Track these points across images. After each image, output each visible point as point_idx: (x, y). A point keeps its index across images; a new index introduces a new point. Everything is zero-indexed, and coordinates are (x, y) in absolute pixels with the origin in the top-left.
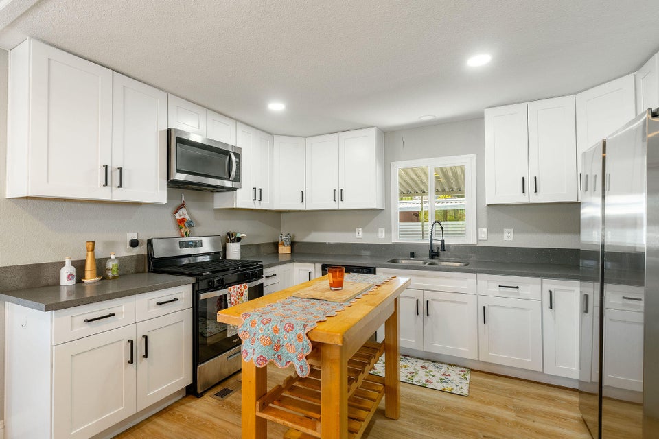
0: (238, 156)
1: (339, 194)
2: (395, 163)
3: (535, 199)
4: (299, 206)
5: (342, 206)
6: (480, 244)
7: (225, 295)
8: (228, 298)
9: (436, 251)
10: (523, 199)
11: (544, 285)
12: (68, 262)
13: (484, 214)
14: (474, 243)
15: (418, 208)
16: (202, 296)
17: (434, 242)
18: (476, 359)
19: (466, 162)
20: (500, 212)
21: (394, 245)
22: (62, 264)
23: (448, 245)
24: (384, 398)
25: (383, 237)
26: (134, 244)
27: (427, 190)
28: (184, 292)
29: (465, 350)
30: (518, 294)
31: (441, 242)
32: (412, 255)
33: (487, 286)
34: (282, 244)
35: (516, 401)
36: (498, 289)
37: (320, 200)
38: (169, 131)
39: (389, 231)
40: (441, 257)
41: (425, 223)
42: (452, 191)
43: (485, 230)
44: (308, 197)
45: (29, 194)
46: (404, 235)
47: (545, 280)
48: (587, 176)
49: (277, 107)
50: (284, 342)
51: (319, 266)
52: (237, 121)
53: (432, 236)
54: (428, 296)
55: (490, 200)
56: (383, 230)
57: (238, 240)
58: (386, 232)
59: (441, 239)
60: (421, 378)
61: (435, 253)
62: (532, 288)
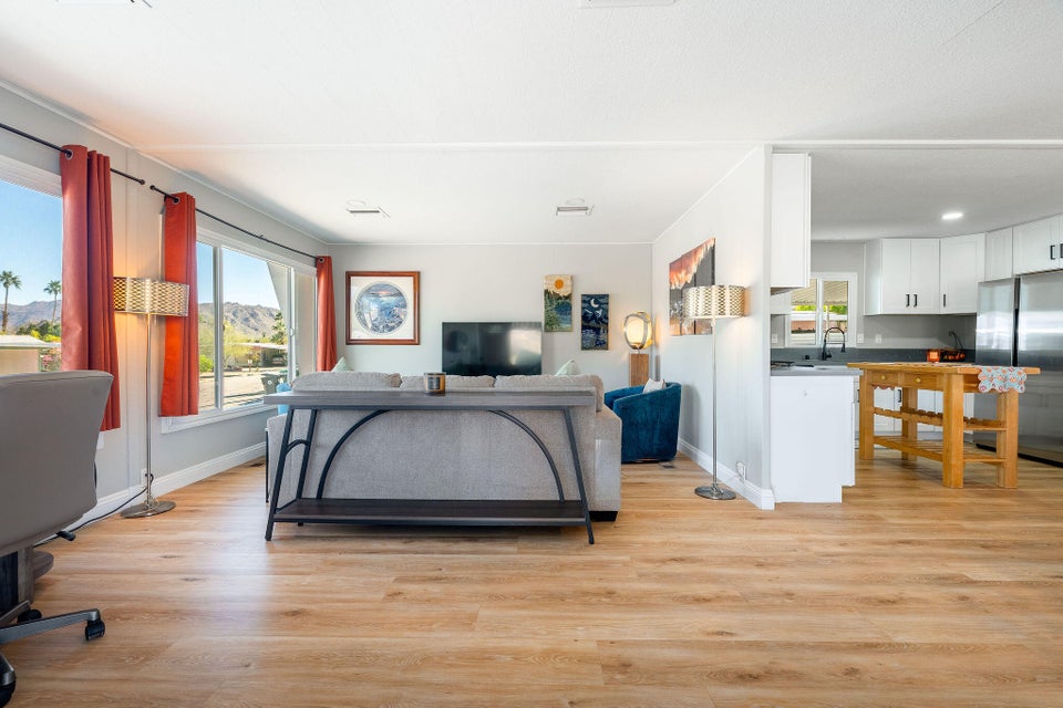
3: (915, 311)
9: (828, 353)
10: (903, 311)
13: (862, 323)
17: (826, 347)
19: (850, 278)
31: (841, 346)
43: (862, 335)
53: (825, 343)
59: (842, 343)
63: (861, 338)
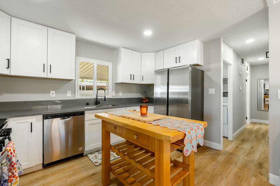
1: (47, 68)
2: (78, 57)
5: (50, 76)
13: (114, 86)
14: (111, 97)
17: (98, 97)
19: (109, 65)
25: (70, 96)
31: (104, 97)
32: (88, 104)
39: (73, 93)
43: (114, 92)
46: (81, 95)
51: (41, 117)
59: (104, 96)
61: (98, 103)
63: (114, 94)
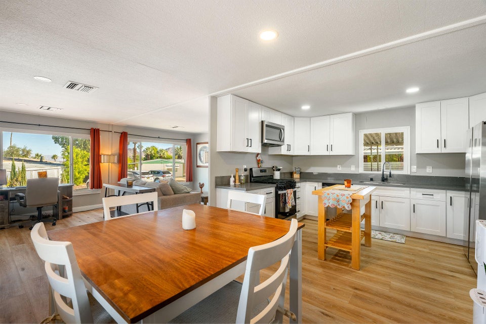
0: (283, 129)
1: (330, 147)
2: (361, 131)
3: (444, 151)
4: (306, 153)
5: (332, 153)
6: (412, 174)
7: (285, 194)
8: (286, 194)
9: (385, 177)
10: (438, 151)
11: (448, 194)
12: (232, 176)
13: (415, 158)
14: (409, 173)
15: (369, 153)
16: (280, 192)
17: (385, 173)
18: (409, 230)
19: (405, 130)
20: (424, 158)
21: (360, 175)
22: (231, 177)
23: (393, 175)
24: (364, 238)
25: (354, 170)
26: (246, 170)
27: (381, 142)
28: (272, 190)
29: (403, 226)
30: (433, 198)
31: (389, 173)
32: (372, 180)
33: (416, 195)
34: (296, 173)
35: (429, 247)
36: (422, 196)
37: (319, 150)
38: (262, 122)
39: (357, 166)
40: (389, 181)
41: (379, 163)
42: (393, 142)
44: (311, 148)
45: (231, 150)
47: (448, 191)
48: (476, 139)
49: (306, 107)
50: (341, 199)
51: (321, 184)
52: (282, 113)
53: (383, 170)
54: (382, 199)
55: (418, 151)
56: (354, 166)
57: (279, 170)
58: (356, 167)
59: (389, 171)
60: (380, 236)
61: (384, 179)
62: (441, 196)
63: (414, 170)
